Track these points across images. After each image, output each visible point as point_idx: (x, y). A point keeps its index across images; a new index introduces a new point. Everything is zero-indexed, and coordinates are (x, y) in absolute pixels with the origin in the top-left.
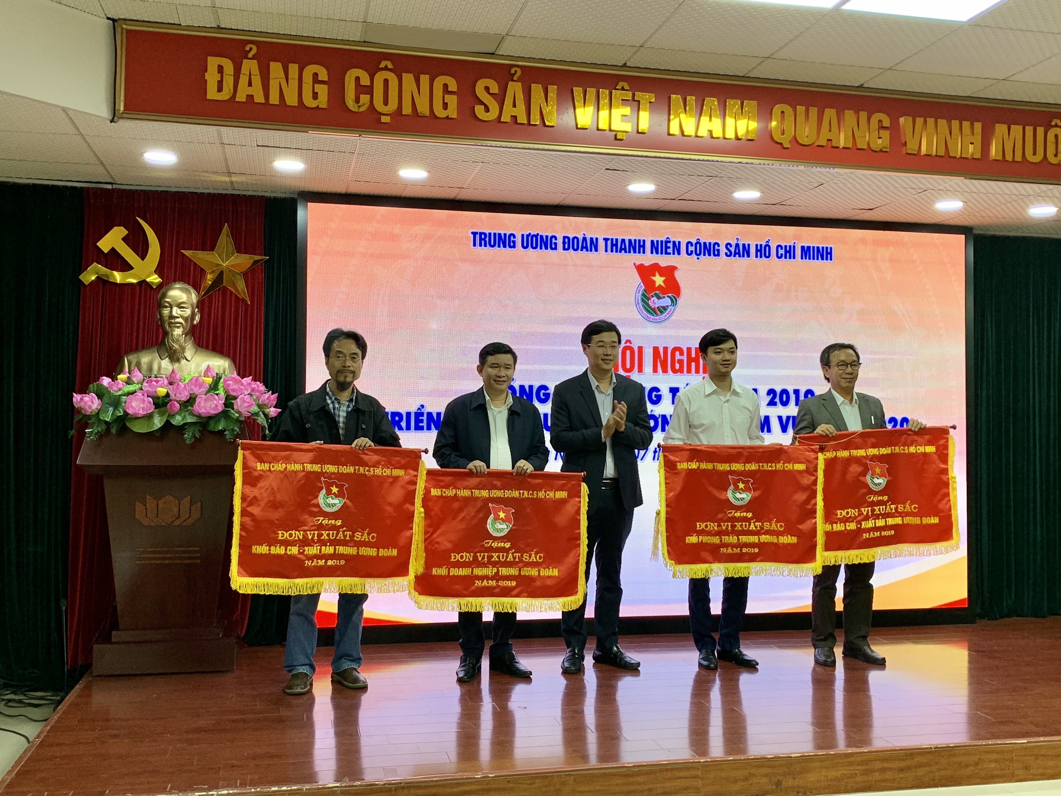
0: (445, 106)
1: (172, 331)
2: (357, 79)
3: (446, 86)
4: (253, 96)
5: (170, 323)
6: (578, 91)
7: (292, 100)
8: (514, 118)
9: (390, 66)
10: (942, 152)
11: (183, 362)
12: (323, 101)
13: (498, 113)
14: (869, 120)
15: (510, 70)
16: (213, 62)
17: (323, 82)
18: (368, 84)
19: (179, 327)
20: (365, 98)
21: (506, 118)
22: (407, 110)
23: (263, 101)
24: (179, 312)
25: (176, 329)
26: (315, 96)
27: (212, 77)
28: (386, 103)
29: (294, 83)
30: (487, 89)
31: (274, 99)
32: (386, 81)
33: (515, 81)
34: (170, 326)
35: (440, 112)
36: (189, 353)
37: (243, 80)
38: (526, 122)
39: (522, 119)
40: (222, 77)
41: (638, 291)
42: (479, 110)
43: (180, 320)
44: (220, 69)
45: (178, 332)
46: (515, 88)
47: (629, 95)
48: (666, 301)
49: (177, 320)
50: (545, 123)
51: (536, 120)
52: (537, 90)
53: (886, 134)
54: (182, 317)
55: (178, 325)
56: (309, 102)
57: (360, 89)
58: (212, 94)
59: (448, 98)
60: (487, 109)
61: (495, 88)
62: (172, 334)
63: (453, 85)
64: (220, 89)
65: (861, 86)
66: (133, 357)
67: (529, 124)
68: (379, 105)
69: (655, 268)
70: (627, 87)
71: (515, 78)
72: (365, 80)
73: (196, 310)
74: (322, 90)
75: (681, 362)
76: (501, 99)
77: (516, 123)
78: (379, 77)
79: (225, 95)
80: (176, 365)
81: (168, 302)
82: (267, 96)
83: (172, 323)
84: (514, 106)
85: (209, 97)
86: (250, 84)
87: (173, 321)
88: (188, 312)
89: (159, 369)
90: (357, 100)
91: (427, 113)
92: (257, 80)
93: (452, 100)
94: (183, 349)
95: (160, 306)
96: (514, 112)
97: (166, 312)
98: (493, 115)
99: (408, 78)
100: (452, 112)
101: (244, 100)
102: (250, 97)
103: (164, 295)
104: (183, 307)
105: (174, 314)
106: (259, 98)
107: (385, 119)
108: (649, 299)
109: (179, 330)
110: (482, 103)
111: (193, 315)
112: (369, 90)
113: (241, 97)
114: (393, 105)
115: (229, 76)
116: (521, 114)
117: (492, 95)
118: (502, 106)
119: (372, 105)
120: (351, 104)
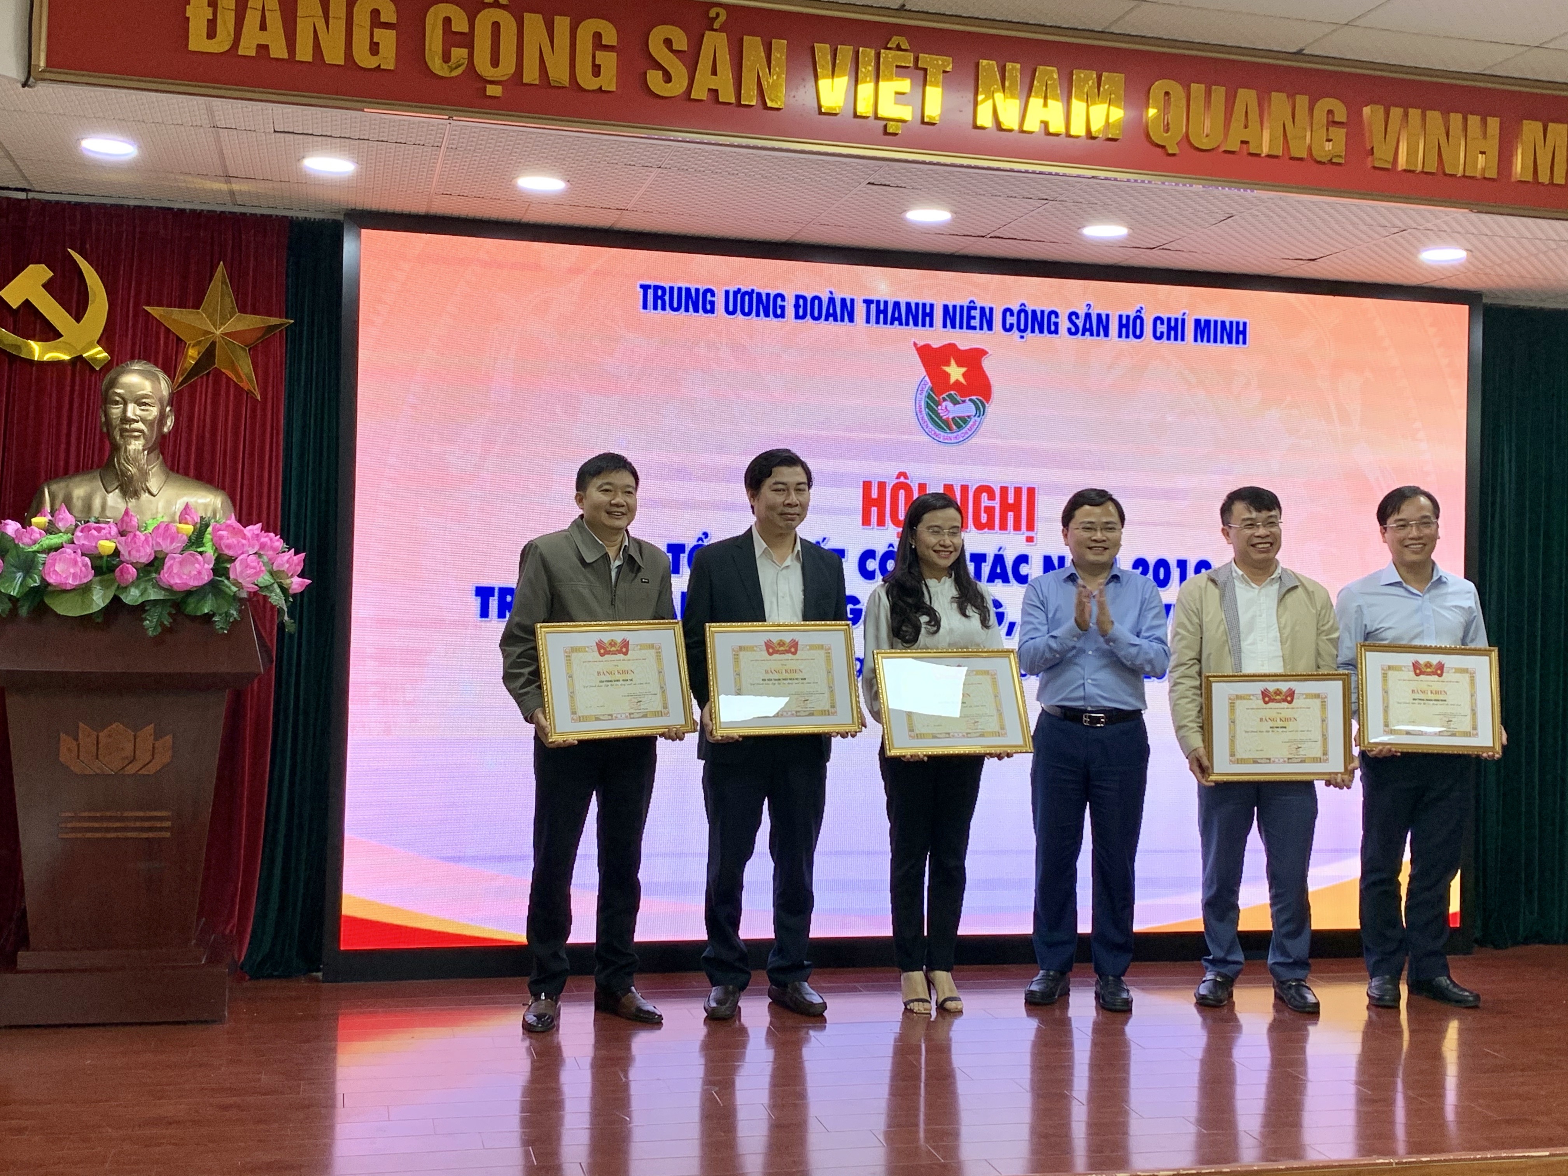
0: (596, 70)
1: (127, 444)
2: (447, 21)
3: (598, 36)
4: (267, 46)
5: (123, 431)
6: (822, 50)
8: (714, 92)
10: (1432, 167)
11: (145, 496)
12: (388, 58)
13: (685, 84)
14: (1311, 109)
15: (707, 12)
17: (387, 26)
18: (466, 29)
19: (137, 438)
20: (459, 54)
21: (699, 93)
22: (531, 75)
23: (286, 56)
24: (138, 412)
25: (133, 442)
26: (374, 48)
27: (197, 13)
28: (495, 63)
29: (338, 25)
30: (668, 42)
31: (304, 53)
32: (496, 26)
33: (716, 30)
34: (121, 436)
35: (588, 82)
36: (153, 483)
37: (252, 19)
38: (733, 100)
39: (727, 95)
40: (215, 14)
41: (920, 390)
42: (654, 79)
43: (140, 425)
45: (136, 446)
46: (715, 43)
47: (908, 59)
48: (967, 408)
49: (135, 426)
50: (765, 103)
51: (750, 98)
52: (753, 45)
53: (1340, 134)
54: (143, 420)
55: (136, 434)
56: (364, 58)
57: (451, 38)
58: (198, 41)
59: (603, 57)
60: (668, 78)
61: (681, 41)
62: (126, 448)
63: (610, 37)
64: (211, 34)
65: (1300, 52)
66: (59, 487)
67: (739, 104)
68: (483, 66)
69: (950, 352)
70: (905, 45)
71: (716, 25)
72: (460, 25)
73: (168, 409)
74: (387, 39)
75: (990, 511)
76: (691, 60)
77: (717, 102)
78: (485, 19)
79: (221, 44)
80: (132, 502)
81: (119, 395)
82: (292, 46)
83: (126, 430)
84: (714, 72)
85: (192, 46)
86: (263, 27)
87: (128, 427)
88: (154, 412)
89: (104, 507)
90: (446, 58)
91: (565, 81)
92: (275, 20)
93: (609, 61)
94: (145, 475)
95: (107, 400)
96: (713, 83)
97: (116, 411)
98: (677, 87)
99: (533, 22)
100: (608, 81)
101: (253, 54)
102: (263, 48)
103: (113, 383)
104: (145, 404)
105: (130, 414)
106: (279, 50)
107: (493, 90)
108: (938, 404)
109: (137, 442)
110: (659, 66)
111: (162, 419)
112: (467, 40)
113: (247, 48)
114: (507, 67)
115: (227, 13)
116: (725, 86)
117: (676, 53)
118: (692, 72)
119: (472, 66)
120: (435, 61)
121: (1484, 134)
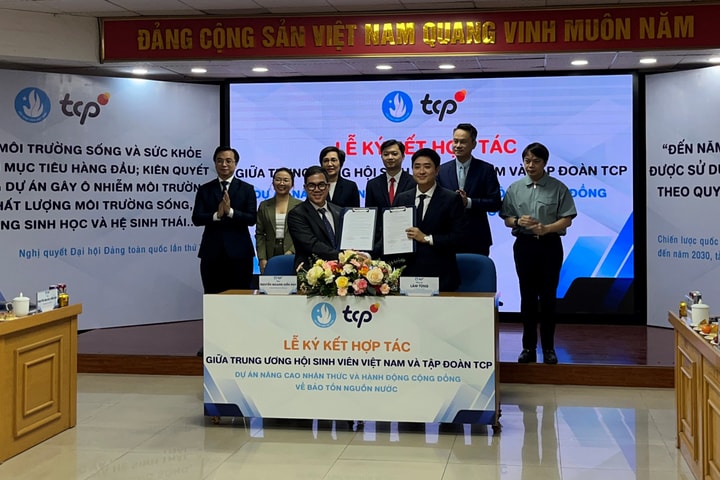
0: (248, 42)
2: (206, 33)
4: (159, 46)
7: (176, 47)
8: (283, 44)
10: (529, 41)
12: (190, 45)
14: (481, 25)
15: (280, 20)
17: (190, 37)
18: (211, 35)
20: (210, 42)
21: (278, 45)
23: (163, 48)
26: (187, 43)
28: (219, 43)
29: (177, 38)
30: (268, 31)
31: (168, 47)
32: (219, 33)
33: (282, 26)
35: (246, 46)
37: (154, 39)
38: (288, 46)
40: (145, 39)
42: (265, 42)
44: (144, 36)
46: (282, 30)
51: (294, 44)
52: (294, 29)
53: (493, 34)
57: (207, 38)
59: (250, 38)
60: (269, 42)
61: (272, 30)
63: (251, 31)
64: (144, 44)
65: (476, 8)
68: (217, 45)
70: (341, 23)
72: (209, 33)
74: (190, 40)
76: (275, 36)
77: (284, 47)
78: (216, 31)
79: (147, 47)
84: (282, 38)
86: (157, 41)
90: (206, 44)
91: (239, 46)
92: (160, 39)
96: (282, 41)
98: (272, 44)
99: (229, 30)
100: (252, 45)
110: (266, 39)
112: (211, 38)
114: (223, 45)
115: (148, 38)
116: (286, 42)
117: (271, 34)
118: (276, 39)
119: (213, 45)
120: (203, 45)
121: (549, 27)
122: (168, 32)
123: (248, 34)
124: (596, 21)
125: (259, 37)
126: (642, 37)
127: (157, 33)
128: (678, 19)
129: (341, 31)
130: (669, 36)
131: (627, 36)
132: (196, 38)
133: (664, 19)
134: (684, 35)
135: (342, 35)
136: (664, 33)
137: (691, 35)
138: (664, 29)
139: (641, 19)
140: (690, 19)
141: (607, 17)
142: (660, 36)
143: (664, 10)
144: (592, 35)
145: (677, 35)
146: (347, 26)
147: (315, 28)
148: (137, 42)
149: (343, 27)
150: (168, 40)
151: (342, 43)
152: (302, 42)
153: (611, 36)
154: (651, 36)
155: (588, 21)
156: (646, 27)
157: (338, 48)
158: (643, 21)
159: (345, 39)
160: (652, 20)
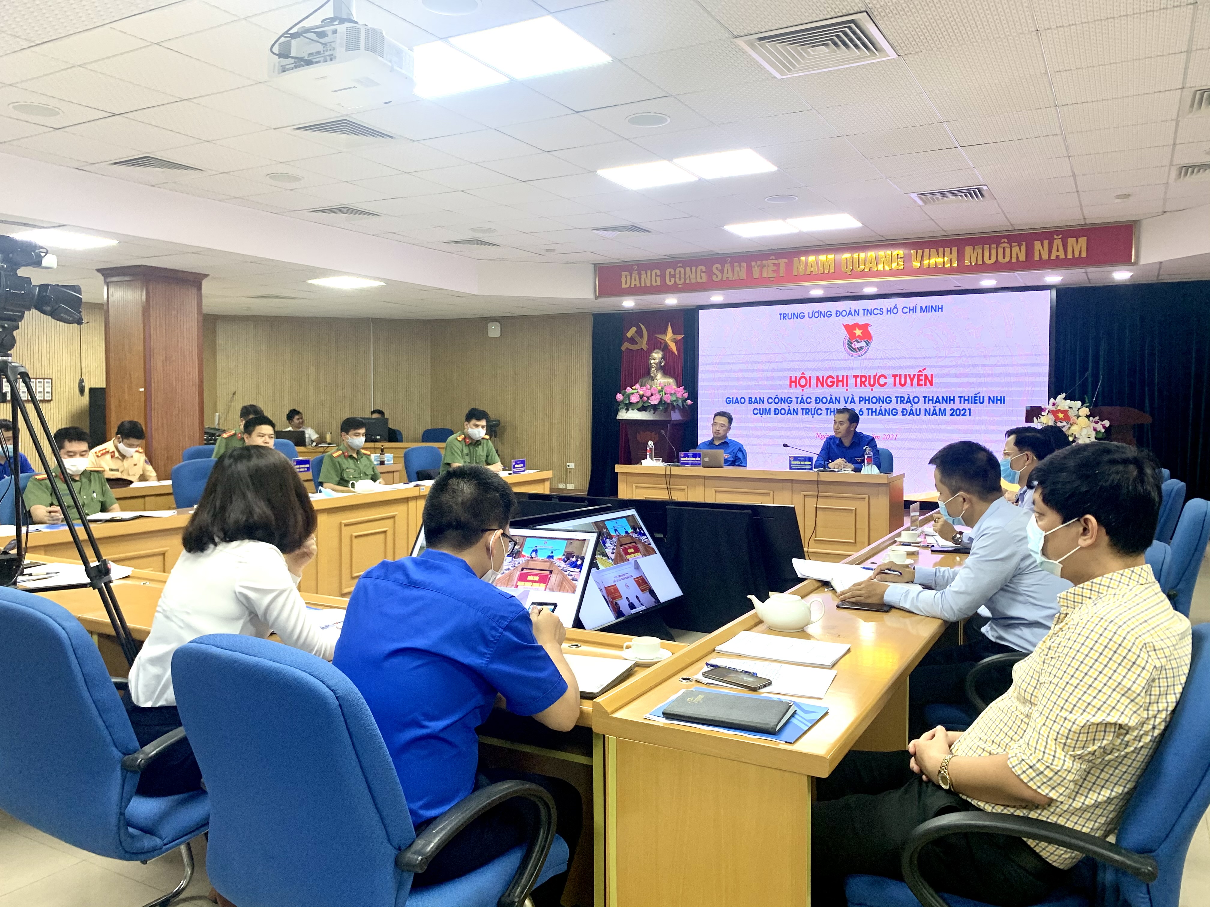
0: (701, 278)
1: (651, 369)
2: (670, 272)
3: (701, 270)
7: (648, 284)
8: (728, 278)
9: (681, 265)
12: (659, 283)
15: (726, 259)
16: (624, 274)
17: (659, 276)
20: (673, 280)
21: (724, 279)
22: (688, 281)
26: (656, 282)
27: (623, 280)
28: (680, 280)
29: (649, 277)
30: (717, 268)
31: (643, 285)
32: (680, 271)
33: (728, 263)
34: (651, 367)
35: (699, 280)
36: (658, 377)
37: (633, 279)
39: (731, 278)
40: (626, 279)
42: (714, 277)
43: (654, 365)
44: (626, 277)
46: (728, 266)
49: (652, 365)
52: (736, 265)
54: (654, 363)
55: (653, 367)
56: (654, 284)
57: (671, 276)
58: (624, 286)
59: (702, 274)
60: (717, 277)
61: (720, 268)
63: (704, 269)
64: (626, 284)
68: (678, 282)
70: (774, 258)
72: (673, 273)
73: (662, 360)
74: (658, 279)
76: (722, 271)
77: (728, 280)
78: (678, 270)
79: (628, 286)
80: (653, 382)
81: (650, 358)
82: (640, 284)
84: (728, 273)
86: (635, 280)
90: (670, 281)
91: (695, 281)
92: (637, 278)
93: (704, 275)
94: (656, 376)
96: (728, 276)
97: (649, 362)
98: (720, 278)
99: (687, 269)
100: (704, 280)
102: (635, 285)
105: (651, 362)
106: (638, 285)
107: (680, 286)
109: (653, 369)
110: (715, 274)
111: (660, 362)
112: (674, 276)
113: (632, 286)
114: (682, 281)
115: (628, 277)
116: (730, 276)
117: (719, 270)
118: (722, 275)
119: (675, 281)
120: (668, 283)
121: (951, 253)
122: (643, 272)
123: (702, 271)
124: (994, 246)
125: (710, 273)
126: (1037, 258)
127: (635, 275)
128: (1071, 241)
129: (774, 264)
130: (1062, 256)
131: (1022, 258)
132: (663, 277)
133: (1058, 242)
134: (1077, 255)
135: (775, 268)
136: (1058, 254)
137: (1084, 255)
138: (1058, 251)
139: (1036, 242)
140: (1083, 241)
141: (1004, 242)
142: (1053, 257)
143: (1057, 233)
144: (990, 259)
145: (1070, 256)
146: (780, 261)
147: (753, 263)
148: (621, 282)
149: (776, 262)
150: (643, 280)
151: (774, 275)
152: (743, 275)
153: (1007, 259)
154: (1045, 257)
155: (987, 246)
156: (1040, 250)
157: (772, 279)
158: (1037, 244)
159: (777, 271)
160: (1046, 243)
